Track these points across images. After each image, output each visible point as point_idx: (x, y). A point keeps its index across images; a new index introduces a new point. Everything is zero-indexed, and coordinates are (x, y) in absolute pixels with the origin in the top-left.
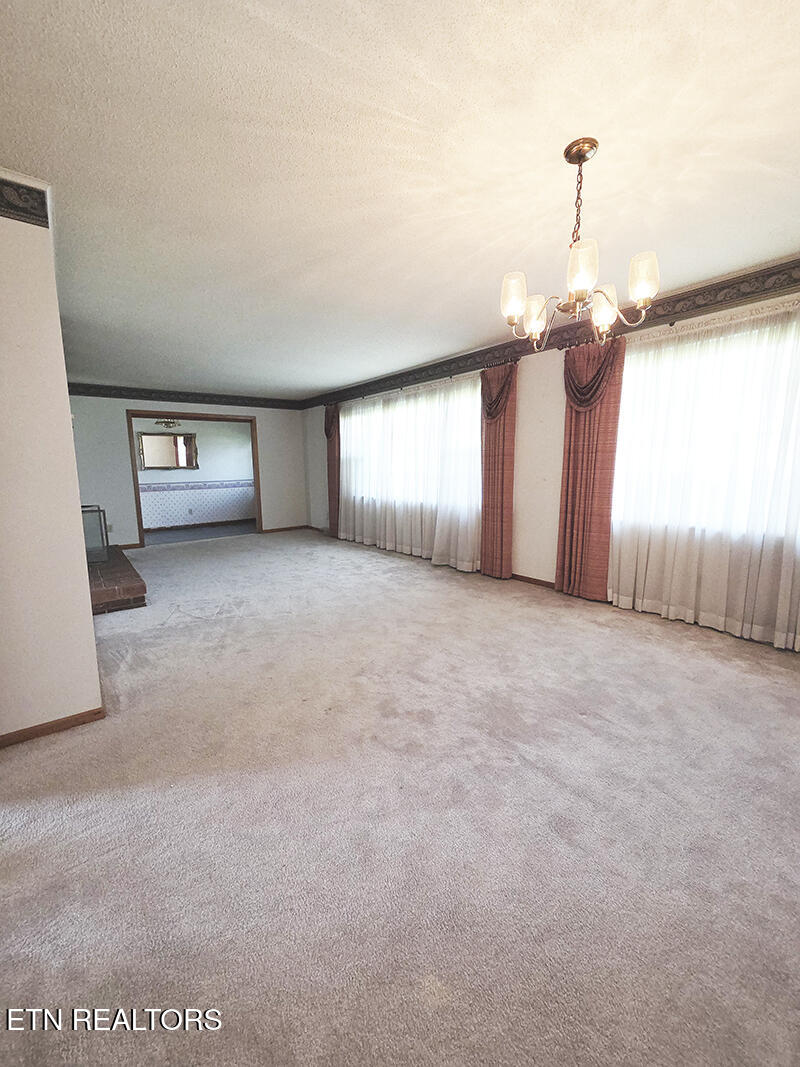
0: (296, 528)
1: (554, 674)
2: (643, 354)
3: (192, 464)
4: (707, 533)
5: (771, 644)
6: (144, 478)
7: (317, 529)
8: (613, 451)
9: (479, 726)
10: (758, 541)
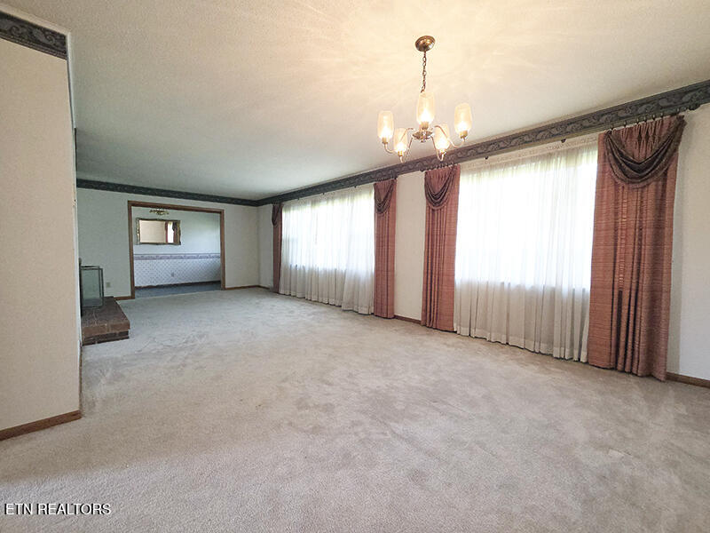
0: (249, 287)
1: (416, 377)
2: (471, 176)
3: (177, 242)
4: (512, 285)
5: (551, 355)
6: (137, 250)
7: (264, 288)
8: (455, 234)
9: (364, 412)
10: (541, 290)
